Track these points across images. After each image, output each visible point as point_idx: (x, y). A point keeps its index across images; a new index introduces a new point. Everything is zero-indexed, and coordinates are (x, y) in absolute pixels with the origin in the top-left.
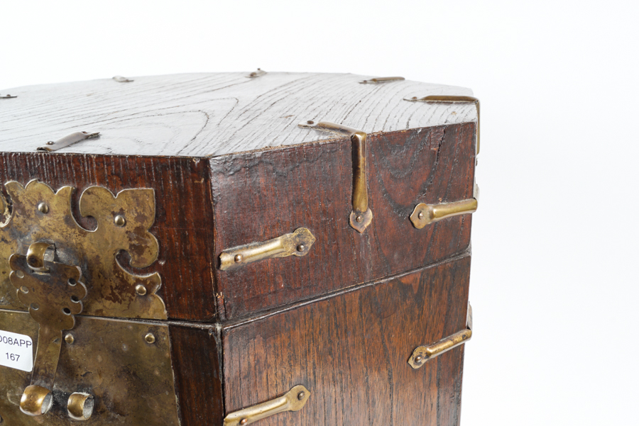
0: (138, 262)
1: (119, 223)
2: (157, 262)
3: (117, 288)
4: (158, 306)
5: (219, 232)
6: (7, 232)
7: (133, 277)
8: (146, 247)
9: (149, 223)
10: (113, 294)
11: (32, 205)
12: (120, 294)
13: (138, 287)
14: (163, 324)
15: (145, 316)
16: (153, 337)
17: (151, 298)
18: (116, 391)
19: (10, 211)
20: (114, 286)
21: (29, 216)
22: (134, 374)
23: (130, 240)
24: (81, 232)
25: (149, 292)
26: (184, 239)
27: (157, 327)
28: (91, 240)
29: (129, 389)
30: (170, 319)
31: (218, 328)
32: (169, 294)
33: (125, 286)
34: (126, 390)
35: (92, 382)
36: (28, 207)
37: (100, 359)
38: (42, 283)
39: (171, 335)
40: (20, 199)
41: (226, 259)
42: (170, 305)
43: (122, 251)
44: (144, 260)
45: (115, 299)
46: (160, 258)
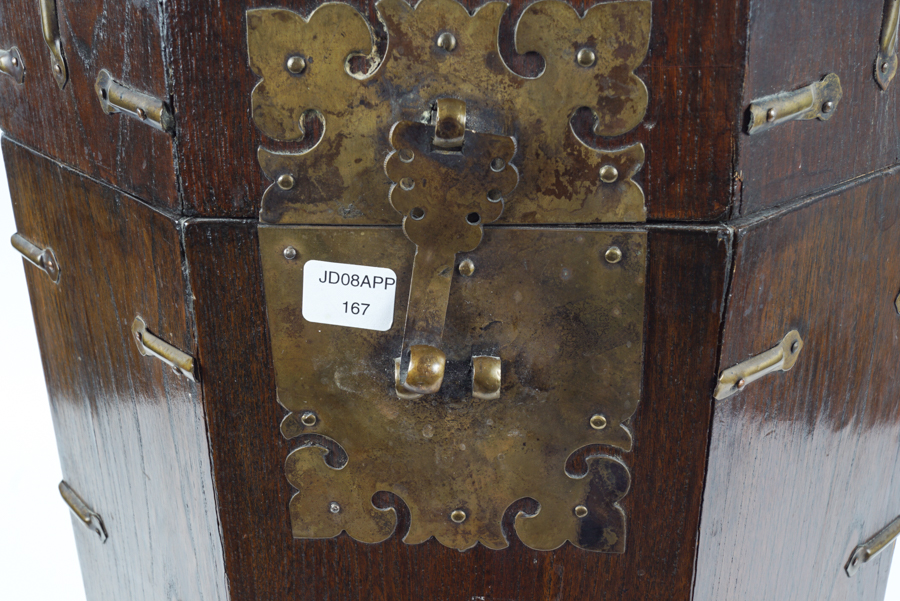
0: (609, 127)
1: (586, 61)
2: (640, 127)
3: (566, 173)
4: (633, 202)
5: (751, 69)
6: (372, 89)
7: (595, 153)
8: (629, 99)
9: (637, 60)
10: (558, 183)
11: (426, 37)
12: (571, 183)
13: (603, 171)
14: (638, 230)
15: (609, 217)
16: (619, 252)
17: (624, 187)
18: (540, 350)
19: (381, 51)
20: (562, 169)
21: (417, 58)
22: (576, 318)
23: (601, 89)
24: (513, 80)
25: (622, 176)
26: (694, 84)
27: (627, 236)
28: (529, 92)
29: (563, 345)
30: (649, 221)
31: (730, 231)
32: (654, 179)
33: (581, 169)
34: (557, 347)
35: (499, 338)
36: (417, 41)
37: (518, 297)
38: (443, 170)
39: (649, 246)
40: (404, 28)
41: (758, 113)
42: (653, 198)
43: (586, 109)
44: (621, 123)
45: (560, 192)
46: (647, 119)
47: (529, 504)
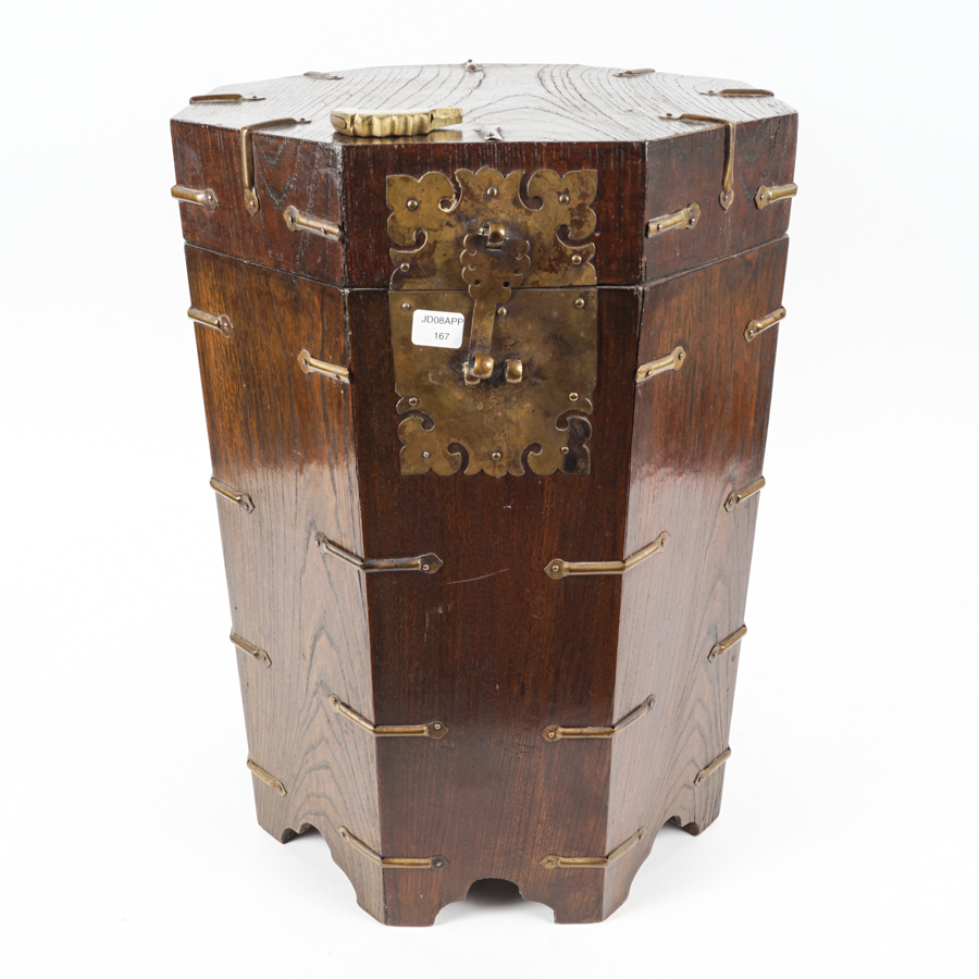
0: (576, 235)
1: (564, 201)
2: (593, 235)
3: (555, 259)
4: (590, 274)
5: (648, 204)
6: (453, 217)
7: (569, 249)
8: (586, 221)
9: (590, 200)
10: (551, 265)
11: (481, 190)
12: (557, 265)
13: (574, 258)
14: (593, 289)
15: (577, 283)
16: (583, 301)
17: (585, 267)
18: (542, 357)
19: (457, 197)
20: (552, 257)
21: (477, 201)
22: (561, 338)
23: (572, 216)
24: (527, 211)
25: (583, 261)
26: (619, 212)
27: (587, 293)
28: (535, 218)
29: (554, 353)
30: (598, 285)
31: (641, 289)
32: (600, 262)
33: (562, 257)
34: (551, 355)
35: (519, 350)
36: (477, 192)
37: (530, 327)
38: (491, 259)
39: (599, 298)
40: (470, 185)
41: (652, 227)
42: (600, 272)
43: (564, 226)
44: (582, 233)
45: (552, 269)
46: (596, 230)
47: (535, 447)
